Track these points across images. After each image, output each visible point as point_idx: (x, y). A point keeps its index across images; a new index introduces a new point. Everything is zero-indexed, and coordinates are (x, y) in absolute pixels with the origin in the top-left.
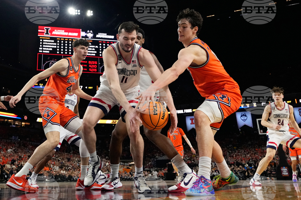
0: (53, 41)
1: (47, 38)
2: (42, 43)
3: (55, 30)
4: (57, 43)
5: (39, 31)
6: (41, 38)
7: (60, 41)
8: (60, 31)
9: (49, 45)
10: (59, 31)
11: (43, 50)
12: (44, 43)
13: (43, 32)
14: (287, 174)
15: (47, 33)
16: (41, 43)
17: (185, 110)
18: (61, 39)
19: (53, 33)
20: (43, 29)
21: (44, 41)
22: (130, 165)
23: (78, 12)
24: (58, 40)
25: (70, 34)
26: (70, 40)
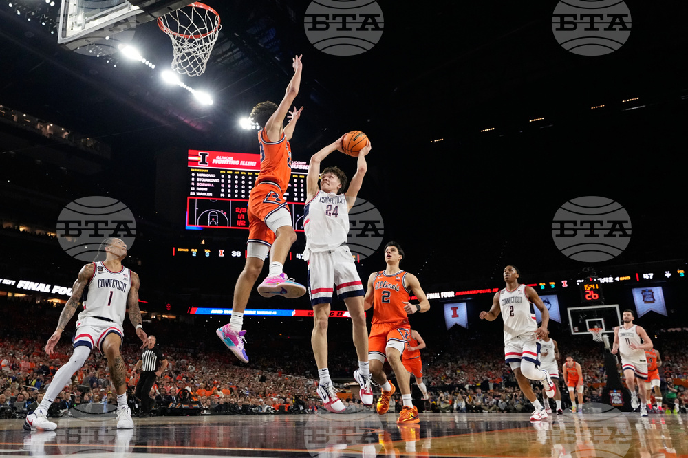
0: (214, 176)
1: (203, 171)
2: (196, 179)
3: (218, 157)
4: (221, 179)
5: (189, 158)
6: (193, 170)
7: (226, 175)
8: (226, 158)
9: (207, 182)
10: (223, 157)
11: (195, 191)
12: (198, 180)
13: (197, 161)
14: (620, 402)
15: (203, 162)
16: (193, 179)
17: (442, 293)
18: (228, 172)
19: (213, 162)
20: (197, 156)
21: (198, 175)
22: (348, 388)
23: (256, 126)
24: (222, 174)
25: (243, 163)
26: (242, 173)
